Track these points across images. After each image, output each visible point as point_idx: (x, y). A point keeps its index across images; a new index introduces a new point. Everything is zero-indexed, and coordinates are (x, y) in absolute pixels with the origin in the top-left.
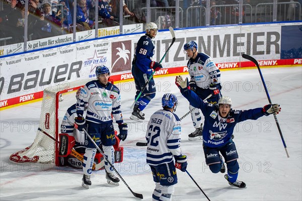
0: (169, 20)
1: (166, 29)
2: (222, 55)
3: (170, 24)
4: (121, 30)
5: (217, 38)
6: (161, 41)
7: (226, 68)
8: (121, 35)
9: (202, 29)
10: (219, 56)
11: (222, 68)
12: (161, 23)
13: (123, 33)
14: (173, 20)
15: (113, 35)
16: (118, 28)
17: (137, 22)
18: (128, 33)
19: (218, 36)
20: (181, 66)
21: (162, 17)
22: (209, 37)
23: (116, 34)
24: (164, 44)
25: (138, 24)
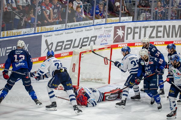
0: (148, 15)
1: (145, 20)
2: (176, 36)
3: (148, 18)
4: (120, 19)
5: (174, 27)
6: (142, 27)
7: (178, 44)
8: (120, 22)
9: (166, 21)
10: (175, 37)
11: (176, 43)
12: (143, 17)
13: (121, 21)
14: (150, 15)
15: (115, 22)
16: (118, 18)
17: (129, 15)
18: (124, 21)
19: (175, 26)
20: (153, 41)
21: (144, 13)
22: (170, 26)
23: (117, 22)
24: (144, 29)
25: (130, 17)
